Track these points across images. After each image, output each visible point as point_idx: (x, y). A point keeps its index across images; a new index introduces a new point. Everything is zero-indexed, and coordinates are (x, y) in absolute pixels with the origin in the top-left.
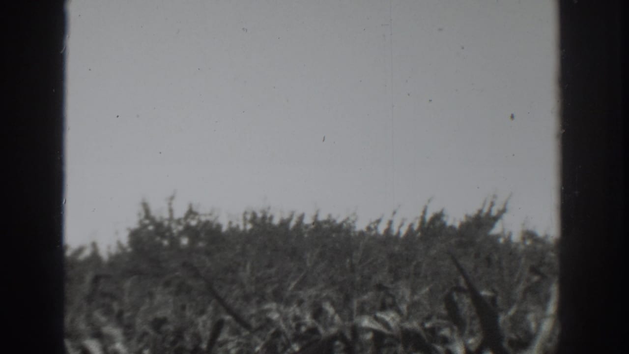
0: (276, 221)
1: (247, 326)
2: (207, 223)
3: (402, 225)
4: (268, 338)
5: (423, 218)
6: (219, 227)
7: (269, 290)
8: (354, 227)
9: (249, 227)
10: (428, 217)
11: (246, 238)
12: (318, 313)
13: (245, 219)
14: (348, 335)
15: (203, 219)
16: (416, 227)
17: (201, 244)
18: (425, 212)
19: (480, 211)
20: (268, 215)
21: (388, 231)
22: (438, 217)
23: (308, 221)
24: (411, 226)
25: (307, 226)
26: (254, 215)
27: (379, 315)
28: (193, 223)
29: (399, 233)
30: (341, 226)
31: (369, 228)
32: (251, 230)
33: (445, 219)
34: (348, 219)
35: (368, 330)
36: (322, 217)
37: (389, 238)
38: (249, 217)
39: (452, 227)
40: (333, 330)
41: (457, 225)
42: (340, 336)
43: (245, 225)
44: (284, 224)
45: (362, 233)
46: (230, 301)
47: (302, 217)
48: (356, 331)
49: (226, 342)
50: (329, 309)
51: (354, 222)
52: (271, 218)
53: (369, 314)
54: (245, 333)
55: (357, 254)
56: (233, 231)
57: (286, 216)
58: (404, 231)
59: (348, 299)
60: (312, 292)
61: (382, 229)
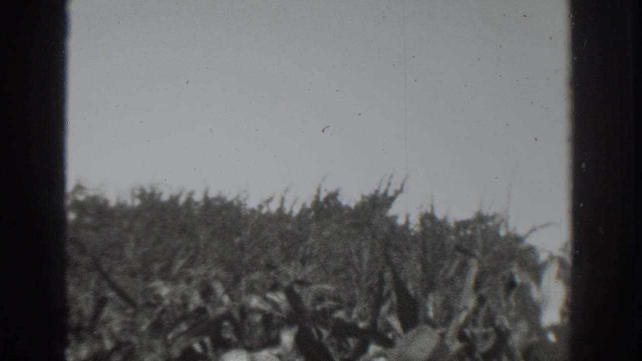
0: (165, 197)
1: (133, 304)
2: (95, 199)
3: (295, 203)
4: (155, 317)
5: (317, 197)
6: (106, 202)
7: (157, 267)
8: (245, 205)
9: (137, 202)
10: (323, 196)
11: (134, 214)
12: (207, 292)
13: (133, 194)
14: (236, 315)
15: (91, 193)
16: (309, 205)
17: (88, 220)
18: (319, 191)
19: (377, 191)
20: (157, 192)
21: (280, 210)
22: (333, 196)
23: (198, 197)
24: (304, 205)
25: (196, 203)
26: (143, 191)
27: (270, 295)
28: (81, 198)
29: (291, 212)
30: (231, 203)
31: (261, 207)
32: (140, 206)
33: (339, 198)
34: (238, 196)
35: (257, 311)
36: (212, 194)
37: (281, 216)
38: (138, 192)
39: (348, 208)
40: (221, 310)
41: (352, 205)
42: (228, 316)
43: (133, 201)
44: (174, 200)
45: (253, 211)
46: (114, 277)
47: (191, 194)
48: (245, 312)
49: (109, 320)
50: (219, 288)
51: (245, 199)
52: (161, 194)
53: (258, 294)
54: (130, 311)
55: (247, 233)
56: (121, 206)
57: (175, 192)
58: (296, 211)
59: (237, 279)
60: (201, 270)
61: (274, 207)
